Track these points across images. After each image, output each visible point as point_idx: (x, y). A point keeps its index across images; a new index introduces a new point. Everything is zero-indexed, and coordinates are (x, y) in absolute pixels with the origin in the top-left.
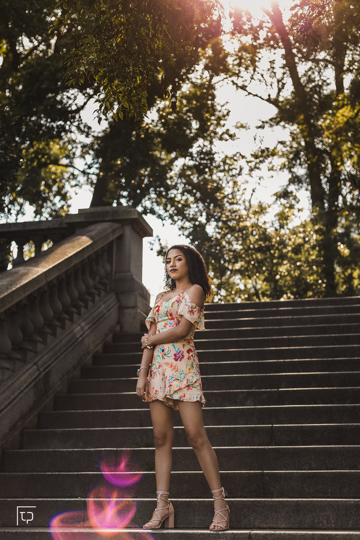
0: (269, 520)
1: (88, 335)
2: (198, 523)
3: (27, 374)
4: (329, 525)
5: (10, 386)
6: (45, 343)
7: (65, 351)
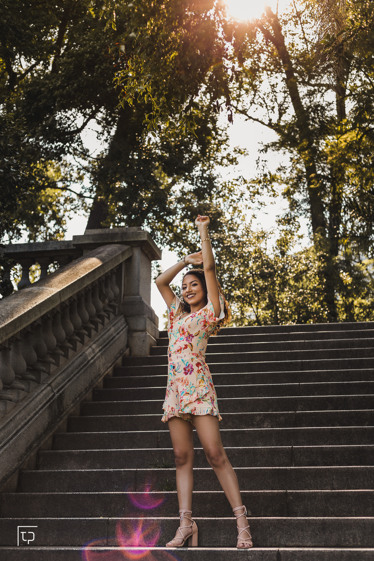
0: (295, 539)
1: (99, 357)
2: (224, 541)
3: (42, 395)
4: (355, 543)
5: (25, 407)
6: (57, 364)
7: (78, 373)
